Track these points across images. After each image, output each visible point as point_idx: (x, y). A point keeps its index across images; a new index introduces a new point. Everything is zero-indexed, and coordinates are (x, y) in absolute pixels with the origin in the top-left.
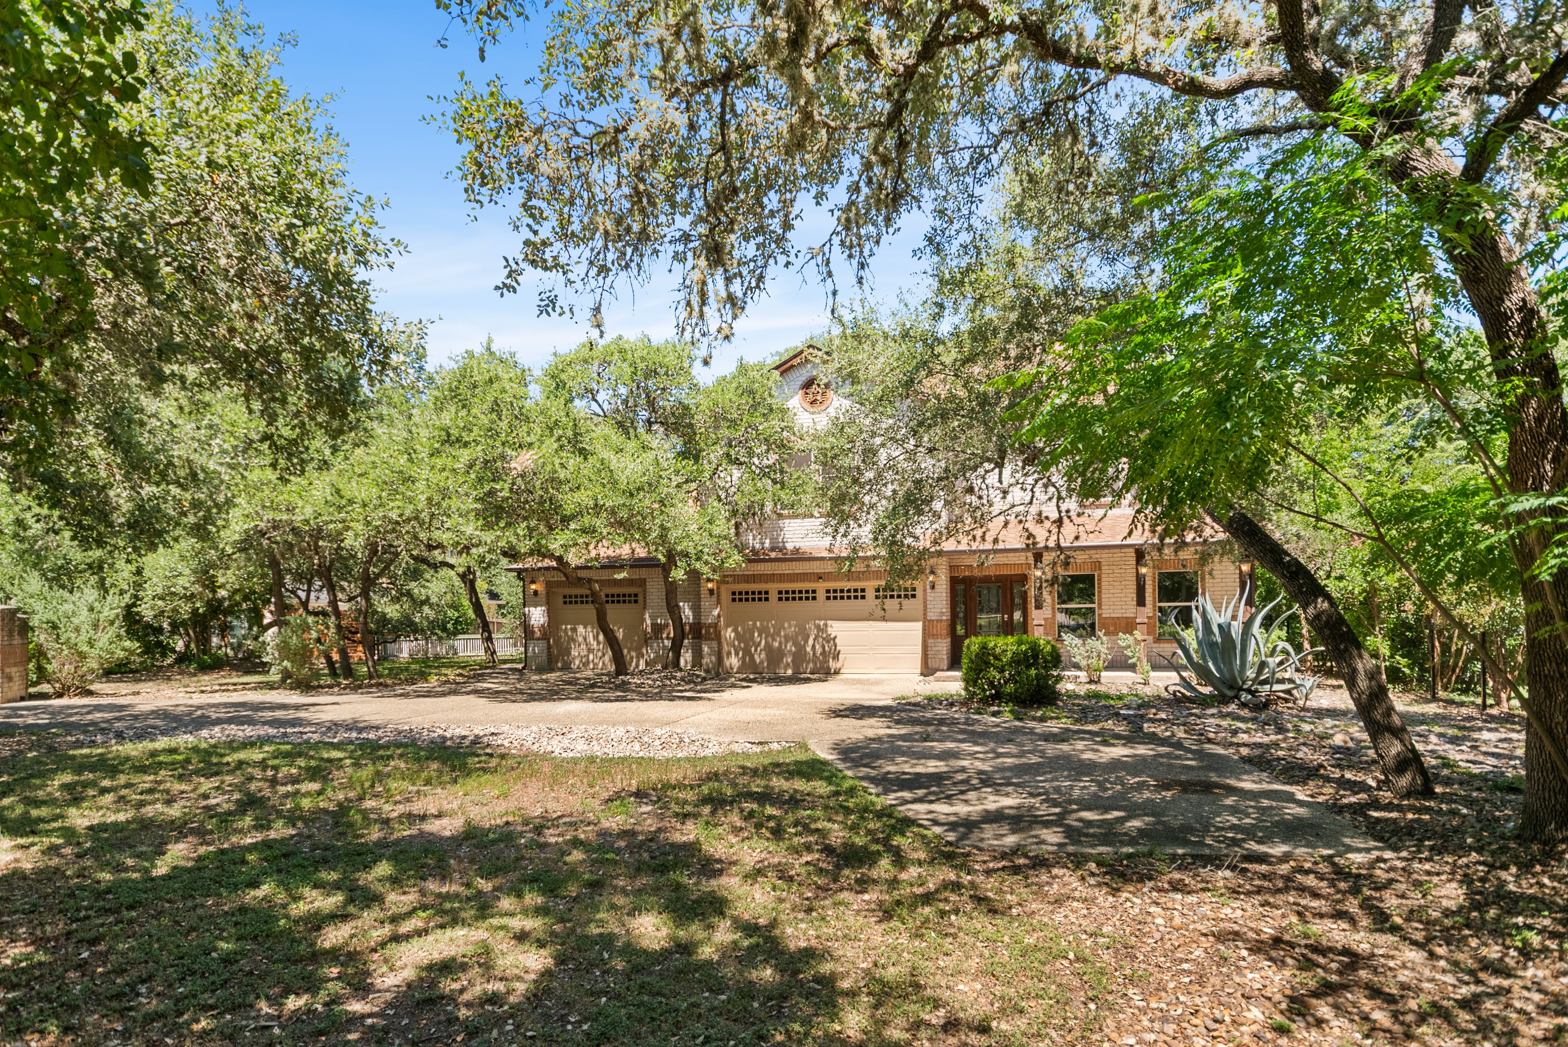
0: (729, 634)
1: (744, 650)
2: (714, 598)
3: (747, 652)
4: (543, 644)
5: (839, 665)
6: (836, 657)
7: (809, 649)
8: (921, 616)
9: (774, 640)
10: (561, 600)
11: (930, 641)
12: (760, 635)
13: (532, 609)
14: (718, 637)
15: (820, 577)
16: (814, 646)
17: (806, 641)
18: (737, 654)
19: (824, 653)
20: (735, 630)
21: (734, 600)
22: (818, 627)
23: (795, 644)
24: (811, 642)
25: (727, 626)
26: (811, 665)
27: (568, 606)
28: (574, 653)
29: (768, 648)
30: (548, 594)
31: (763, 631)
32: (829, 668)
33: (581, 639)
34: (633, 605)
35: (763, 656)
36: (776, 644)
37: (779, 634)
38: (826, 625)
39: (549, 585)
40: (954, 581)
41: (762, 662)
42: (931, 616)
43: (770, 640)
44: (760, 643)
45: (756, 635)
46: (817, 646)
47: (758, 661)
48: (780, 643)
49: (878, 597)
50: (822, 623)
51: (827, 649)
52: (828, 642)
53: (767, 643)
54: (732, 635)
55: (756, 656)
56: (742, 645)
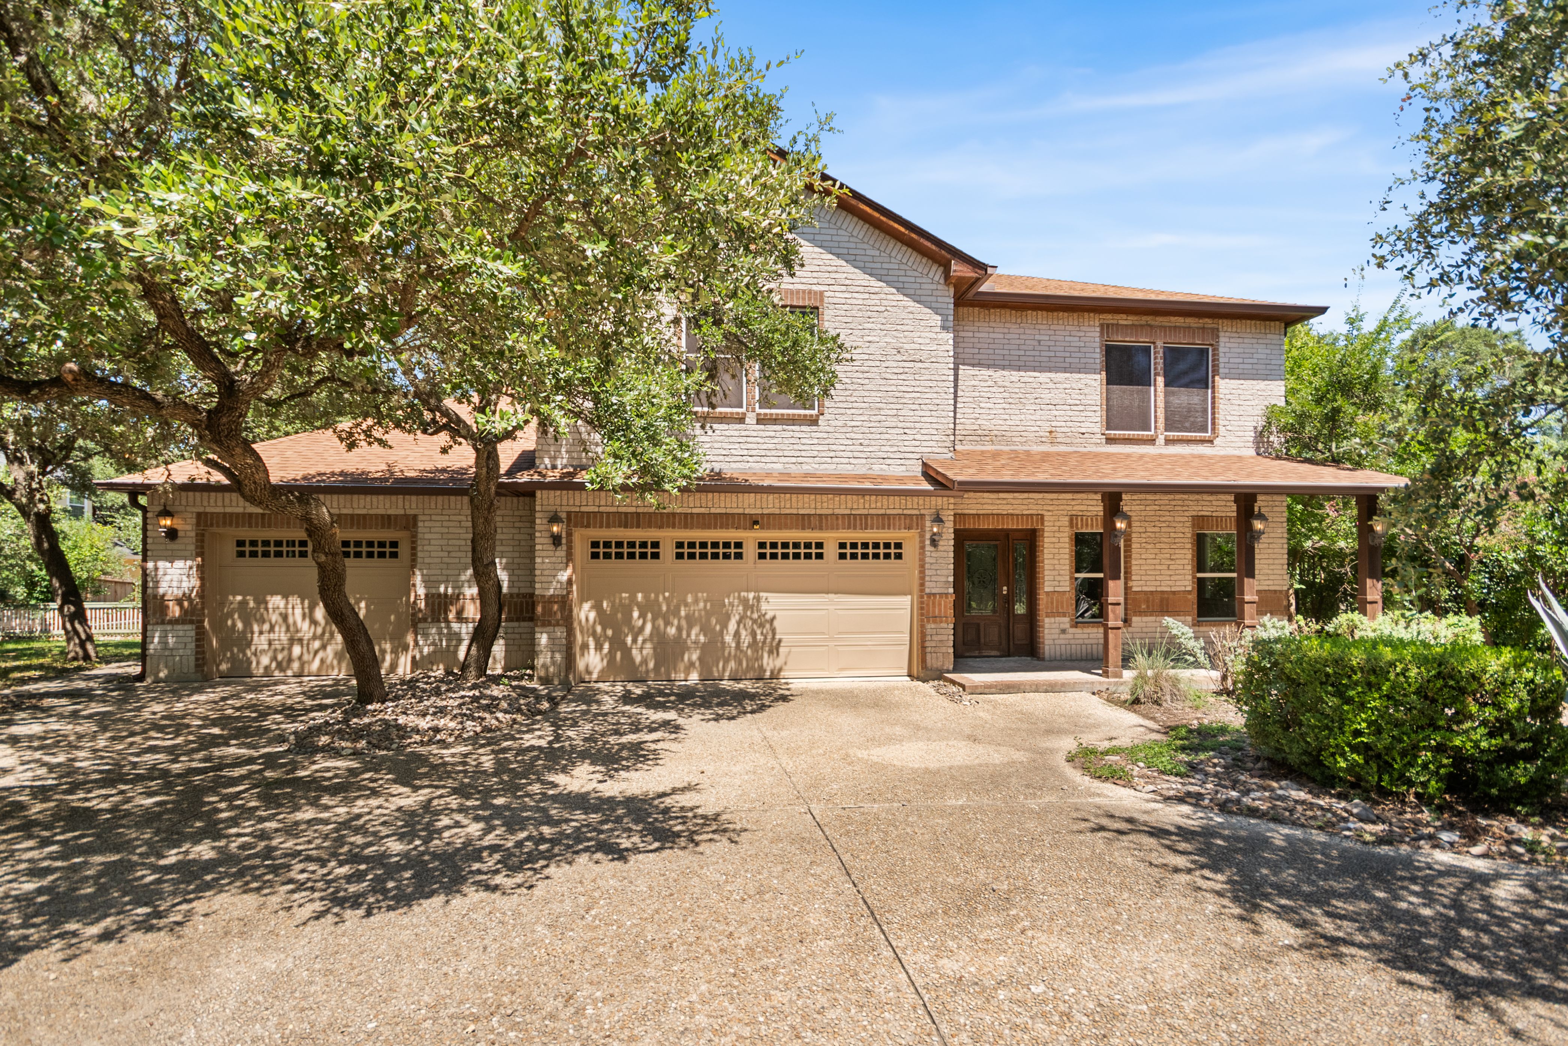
0: (585, 613)
1: (612, 641)
2: (561, 552)
3: (618, 643)
4: (189, 631)
5: (778, 663)
6: (775, 649)
7: (728, 638)
8: (916, 588)
9: (667, 623)
10: (231, 549)
11: (930, 627)
12: (643, 616)
13: (161, 564)
14: (568, 621)
15: (754, 522)
16: (737, 634)
17: (725, 626)
18: (599, 647)
19: (754, 644)
20: (598, 607)
21: (595, 556)
22: (745, 602)
23: (704, 630)
24: (732, 626)
25: (582, 600)
26: (732, 664)
27: (247, 560)
28: (260, 642)
29: (658, 637)
30: (201, 538)
31: (648, 608)
32: (762, 669)
33: (274, 617)
34: (388, 561)
35: (648, 649)
36: (672, 631)
37: (676, 613)
38: (758, 599)
39: (203, 520)
40: (961, 537)
41: (645, 661)
42: (931, 588)
43: (661, 622)
44: (642, 629)
45: (636, 614)
46: (743, 633)
47: (638, 659)
48: (679, 629)
49: (842, 556)
50: (751, 595)
51: (759, 637)
52: (762, 626)
53: (655, 628)
54: (592, 615)
55: (635, 652)
56: (610, 632)
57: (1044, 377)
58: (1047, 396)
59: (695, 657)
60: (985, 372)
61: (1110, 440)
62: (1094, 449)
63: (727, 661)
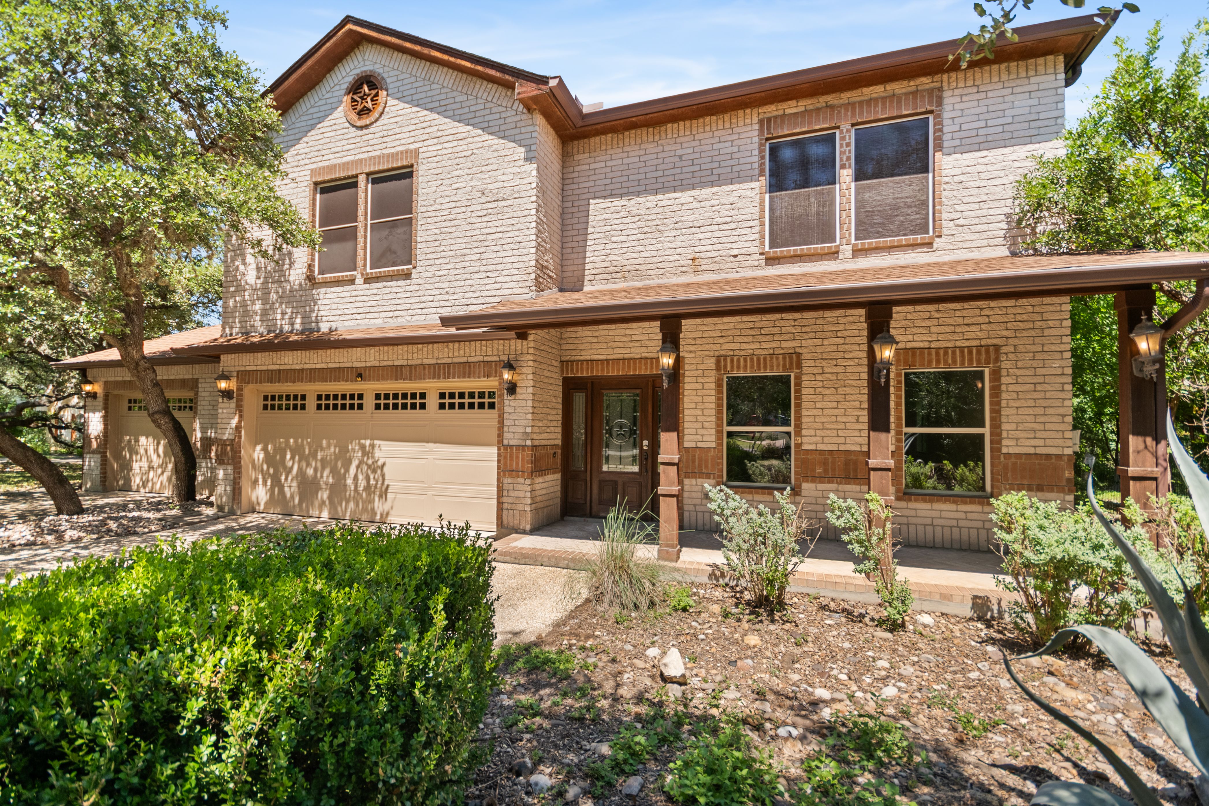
0: (256, 454)
1: (273, 478)
2: (233, 404)
3: (276, 480)
4: (101, 458)
5: (387, 507)
6: (383, 495)
7: (349, 481)
8: (495, 439)
9: (308, 465)
12: (292, 458)
13: (91, 415)
14: (237, 461)
16: (356, 478)
17: (347, 470)
18: (265, 482)
19: (368, 487)
20: (265, 449)
21: (265, 407)
22: (363, 447)
23: (334, 471)
24: (353, 470)
25: (251, 444)
26: (352, 506)
28: (136, 466)
29: (302, 476)
30: (106, 396)
31: (297, 451)
32: (374, 512)
33: (142, 451)
35: (295, 487)
36: (310, 472)
37: (315, 456)
38: (373, 446)
39: (107, 385)
41: (292, 497)
42: (510, 439)
43: (304, 464)
44: (292, 468)
45: (288, 456)
46: (360, 477)
47: (288, 495)
48: (316, 470)
49: (442, 406)
50: (368, 442)
51: (372, 482)
52: (374, 471)
53: (300, 468)
54: (262, 456)
55: (287, 489)
56: (271, 471)
57: (685, 196)
58: (689, 218)
59: (325, 496)
60: (618, 203)
61: (771, 261)
62: (750, 273)
63: (347, 502)
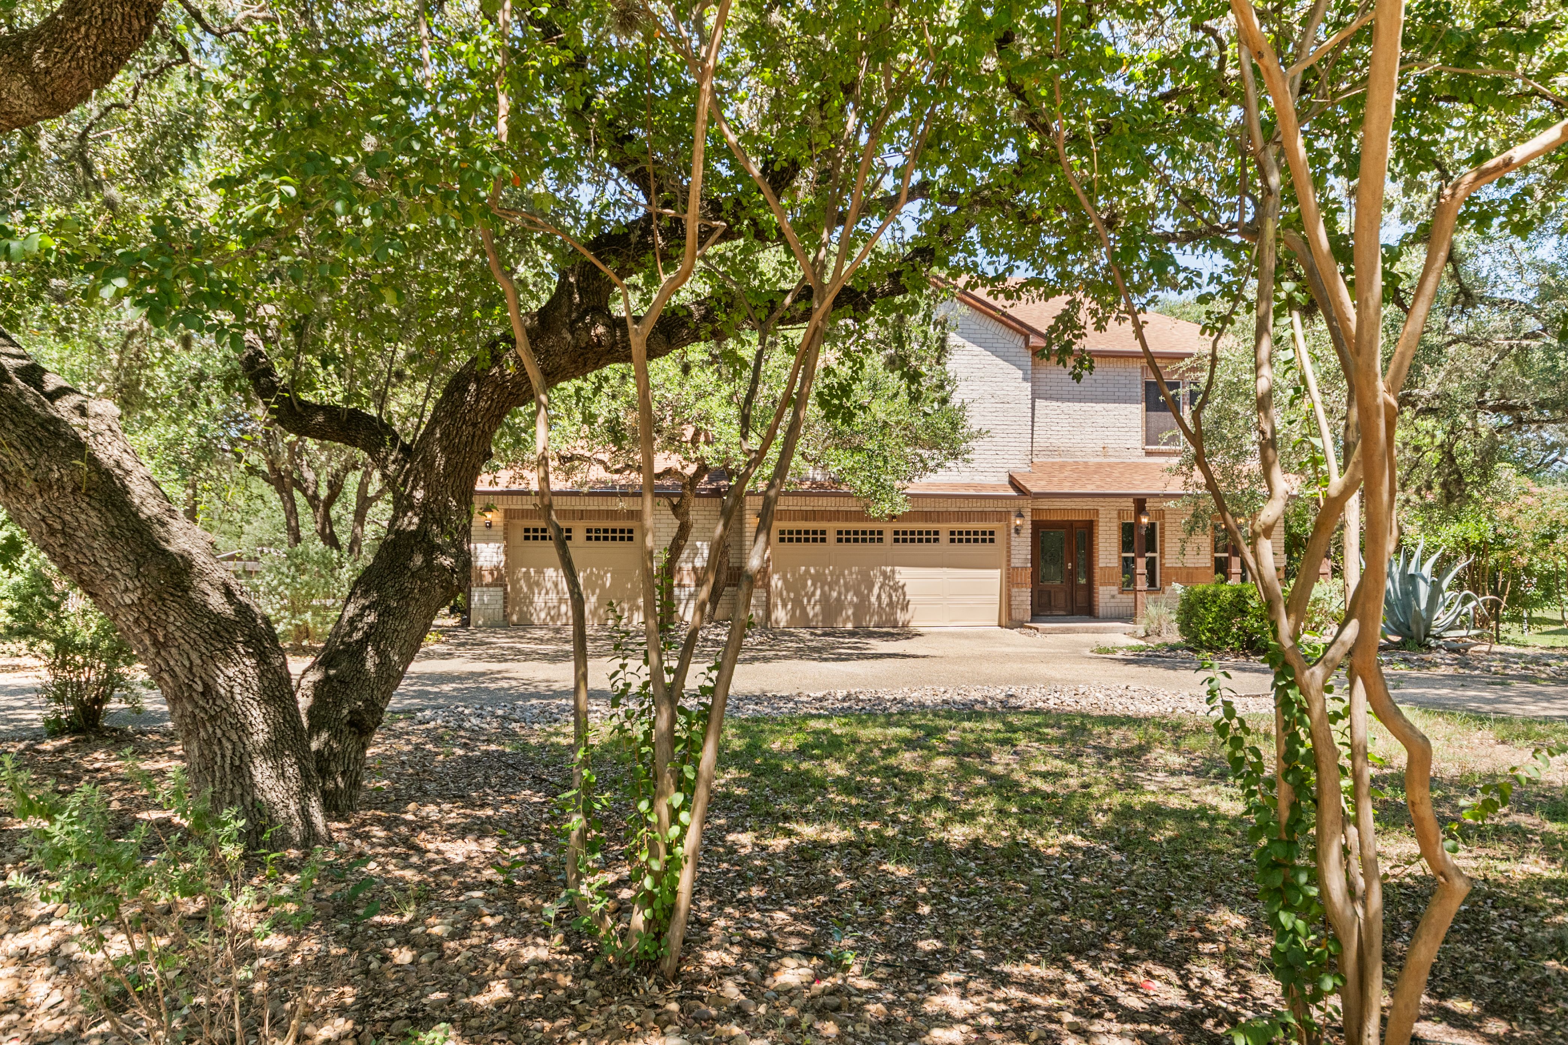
0: (776, 582)
1: (793, 601)
3: (797, 602)
4: (499, 591)
5: (908, 617)
6: (905, 607)
7: (873, 599)
8: (1004, 563)
9: (831, 590)
10: (521, 534)
11: (1014, 590)
12: (814, 584)
14: (767, 586)
15: (892, 518)
16: (879, 597)
17: (870, 590)
18: (784, 605)
19: (891, 604)
20: (784, 578)
21: (783, 540)
22: (884, 574)
23: (857, 593)
24: (876, 591)
25: (775, 571)
26: (876, 618)
27: (531, 542)
28: (539, 600)
29: (825, 599)
30: (507, 529)
31: (818, 579)
32: (896, 620)
34: (626, 543)
35: (818, 608)
36: (835, 594)
37: (837, 582)
38: (893, 572)
39: (509, 514)
40: (1038, 527)
41: (816, 615)
42: (1013, 562)
43: (827, 588)
44: (814, 594)
45: (809, 582)
46: (883, 596)
47: (811, 614)
48: (840, 594)
49: (952, 541)
50: (889, 569)
51: (894, 598)
52: (896, 590)
53: (823, 593)
54: (780, 584)
55: (809, 609)
56: (792, 595)
57: (1099, 407)
58: (1100, 421)
59: (850, 612)
60: (1055, 404)
61: (1149, 454)
62: (1136, 460)
63: (872, 616)
